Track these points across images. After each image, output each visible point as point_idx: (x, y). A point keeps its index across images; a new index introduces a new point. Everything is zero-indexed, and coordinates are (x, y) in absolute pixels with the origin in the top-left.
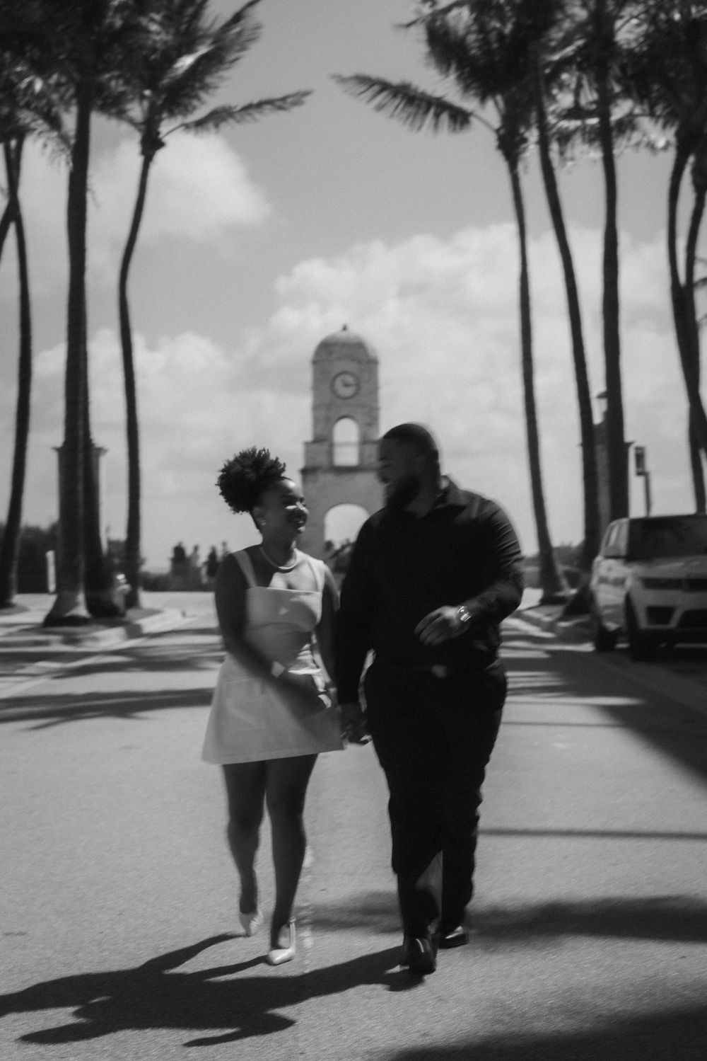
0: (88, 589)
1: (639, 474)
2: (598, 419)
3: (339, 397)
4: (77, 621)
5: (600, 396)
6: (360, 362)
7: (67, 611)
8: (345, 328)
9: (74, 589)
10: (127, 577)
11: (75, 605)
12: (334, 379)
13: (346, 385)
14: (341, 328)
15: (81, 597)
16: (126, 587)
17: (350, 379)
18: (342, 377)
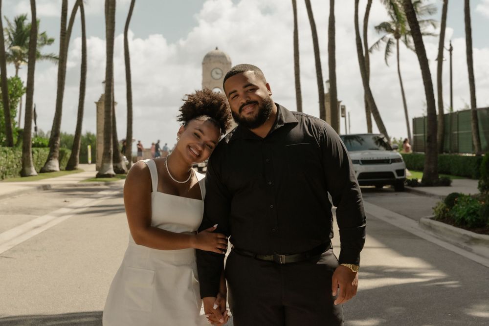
0: (114, 162)
1: (342, 116)
2: (326, 91)
3: (214, 79)
4: (109, 176)
5: (327, 82)
6: (223, 64)
7: (106, 171)
8: (217, 49)
9: (109, 162)
10: (127, 158)
11: (109, 169)
12: (212, 71)
13: (217, 74)
14: (215, 48)
15: (111, 166)
16: (127, 162)
17: (219, 71)
18: (216, 70)
